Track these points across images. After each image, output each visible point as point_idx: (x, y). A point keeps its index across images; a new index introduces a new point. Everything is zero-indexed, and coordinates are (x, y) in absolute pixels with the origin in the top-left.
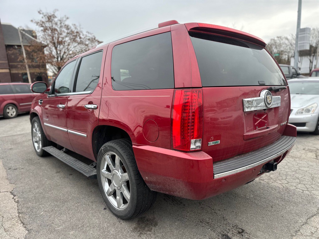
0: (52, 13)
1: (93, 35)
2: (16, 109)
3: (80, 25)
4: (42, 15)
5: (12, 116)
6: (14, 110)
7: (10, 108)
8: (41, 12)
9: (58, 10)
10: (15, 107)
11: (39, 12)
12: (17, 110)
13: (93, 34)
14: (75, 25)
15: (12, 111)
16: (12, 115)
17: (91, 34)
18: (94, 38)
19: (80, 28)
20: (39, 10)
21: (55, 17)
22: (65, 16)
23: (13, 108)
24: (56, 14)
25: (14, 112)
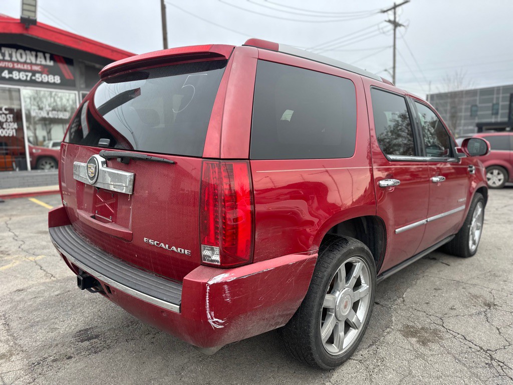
2: (504, 176)
5: (494, 186)
6: (501, 176)
7: (495, 172)
10: (505, 172)
12: (507, 177)
15: (497, 177)
16: (494, 183)
23: (500, 172)
25: (500, 180)
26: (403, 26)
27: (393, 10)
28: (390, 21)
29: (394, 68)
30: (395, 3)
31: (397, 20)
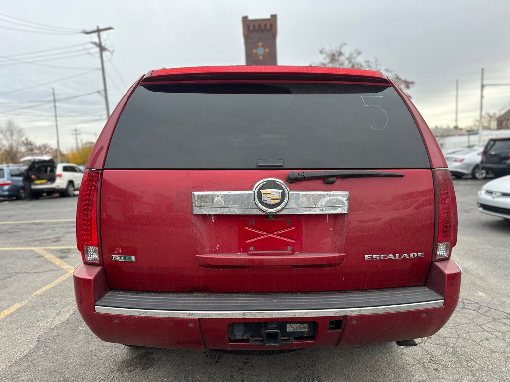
0: (338, 50)
1: (394, 73)
3: (376, 61)
4: (324, 56)
8: (324, 51)
9: (345, 44)
11: (321, 52)
13: (395, 71)
14: (368, 61)
17: (392, 72)
18: (395, 76)
19: (376, 65)
20: (320, 49)
21: (340, 54)
22: (356, 50)
24: (342, 51)
26: (108, 50)
27: (97, 34)
28: (95, 43)
29: (105, 90)
30: (98, 27)
31: (103, 44)
